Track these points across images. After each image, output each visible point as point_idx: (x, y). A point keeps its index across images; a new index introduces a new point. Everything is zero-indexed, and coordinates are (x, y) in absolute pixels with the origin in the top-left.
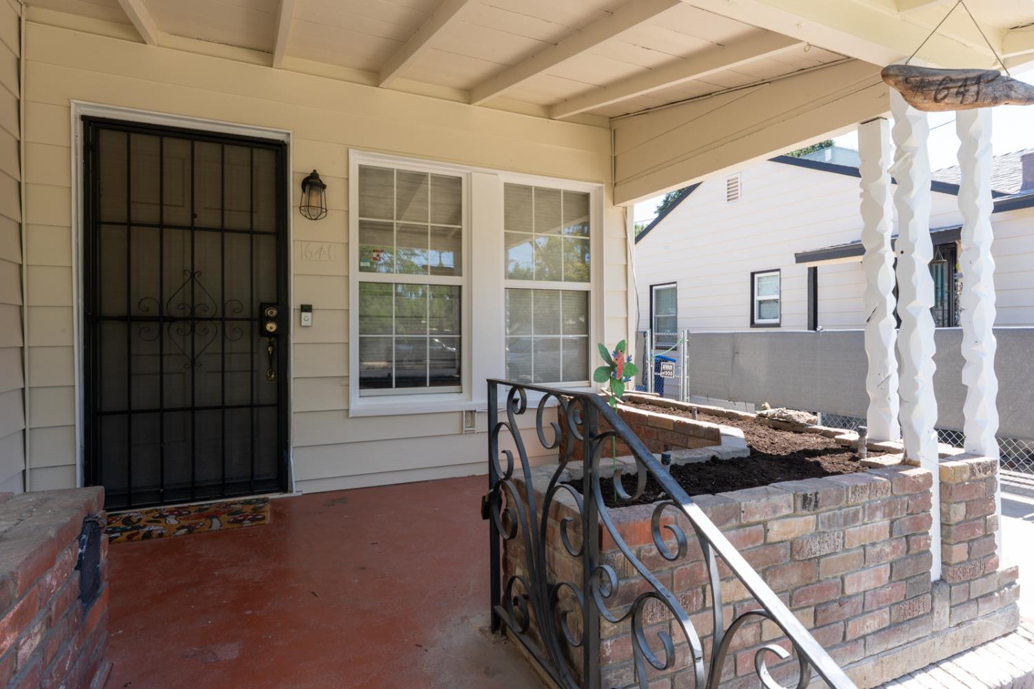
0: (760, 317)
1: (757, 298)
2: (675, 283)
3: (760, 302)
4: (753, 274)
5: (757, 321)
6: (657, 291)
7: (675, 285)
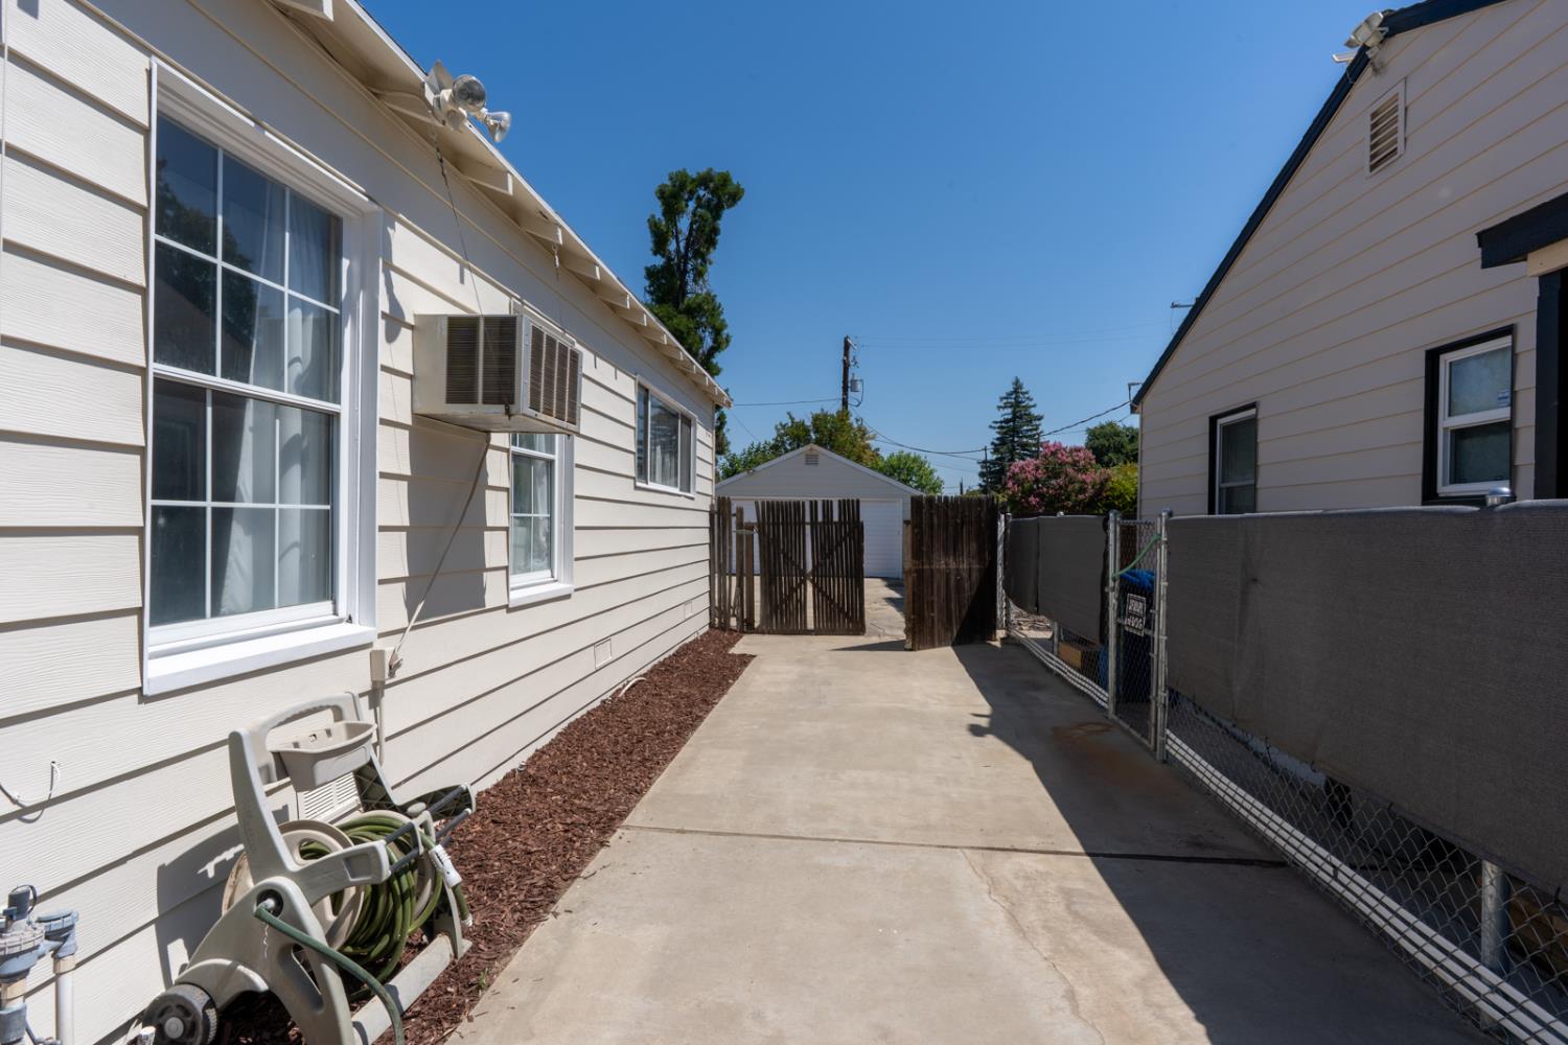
0: (1457, 477)
1: (1447, 422)
2: (1253, 406)
3: (1460, 434)
4: (1433, 357)
5: (1444, 489)
6: (1227, 428)
7: (1253, 411)
